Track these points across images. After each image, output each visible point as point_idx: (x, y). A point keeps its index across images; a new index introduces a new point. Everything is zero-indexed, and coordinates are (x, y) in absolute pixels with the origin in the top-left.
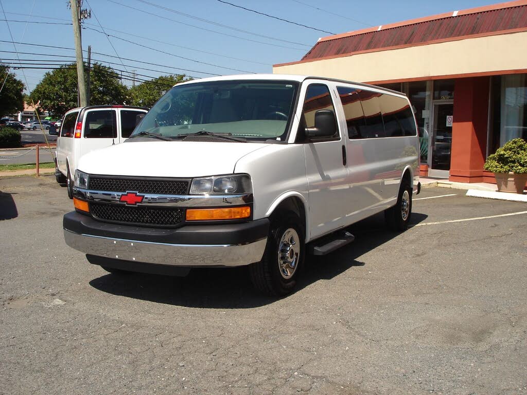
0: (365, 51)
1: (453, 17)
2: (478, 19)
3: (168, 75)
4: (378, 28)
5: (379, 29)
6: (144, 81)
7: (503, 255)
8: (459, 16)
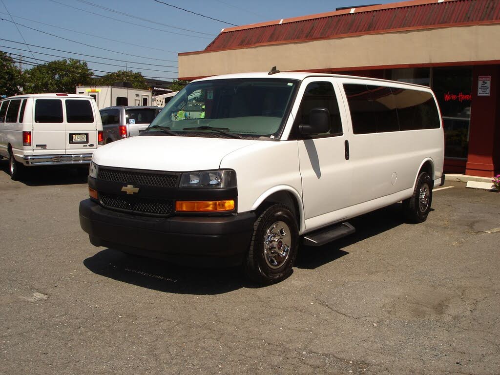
0: (269, 43)
1: (350, 14)
2: (374, 16)
3: (61, 59)
4: (280, 21)
5: (281, 23)
6: (36, 65)
7: (423, 234)
8: (356, 13)
